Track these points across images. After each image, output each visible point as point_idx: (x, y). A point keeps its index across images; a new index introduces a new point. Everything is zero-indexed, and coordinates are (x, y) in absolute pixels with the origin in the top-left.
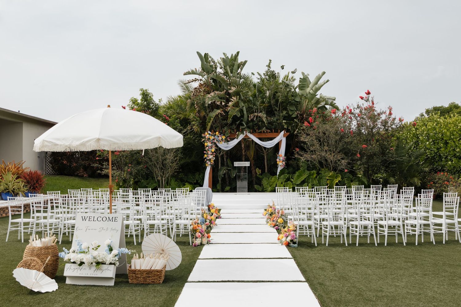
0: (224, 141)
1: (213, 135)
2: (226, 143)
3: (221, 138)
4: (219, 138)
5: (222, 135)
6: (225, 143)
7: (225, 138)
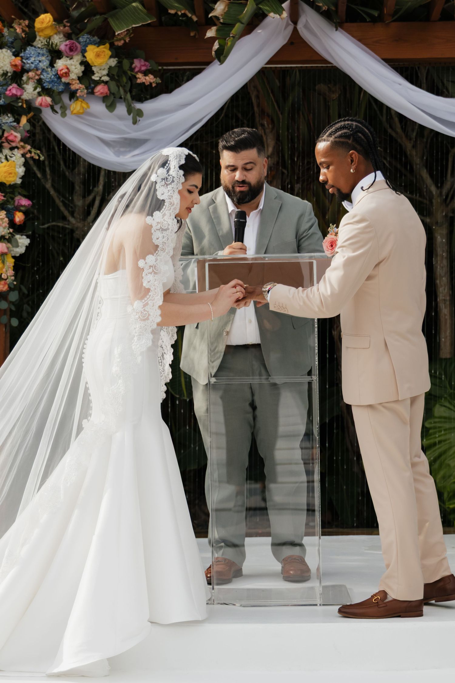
0: (100, 89)
1: (10, 46)
2: (121, 109)
3: (76, 69)
4: (60, 64)
5: (83, 38)
6: (111, 107)
7: (113, 62)
